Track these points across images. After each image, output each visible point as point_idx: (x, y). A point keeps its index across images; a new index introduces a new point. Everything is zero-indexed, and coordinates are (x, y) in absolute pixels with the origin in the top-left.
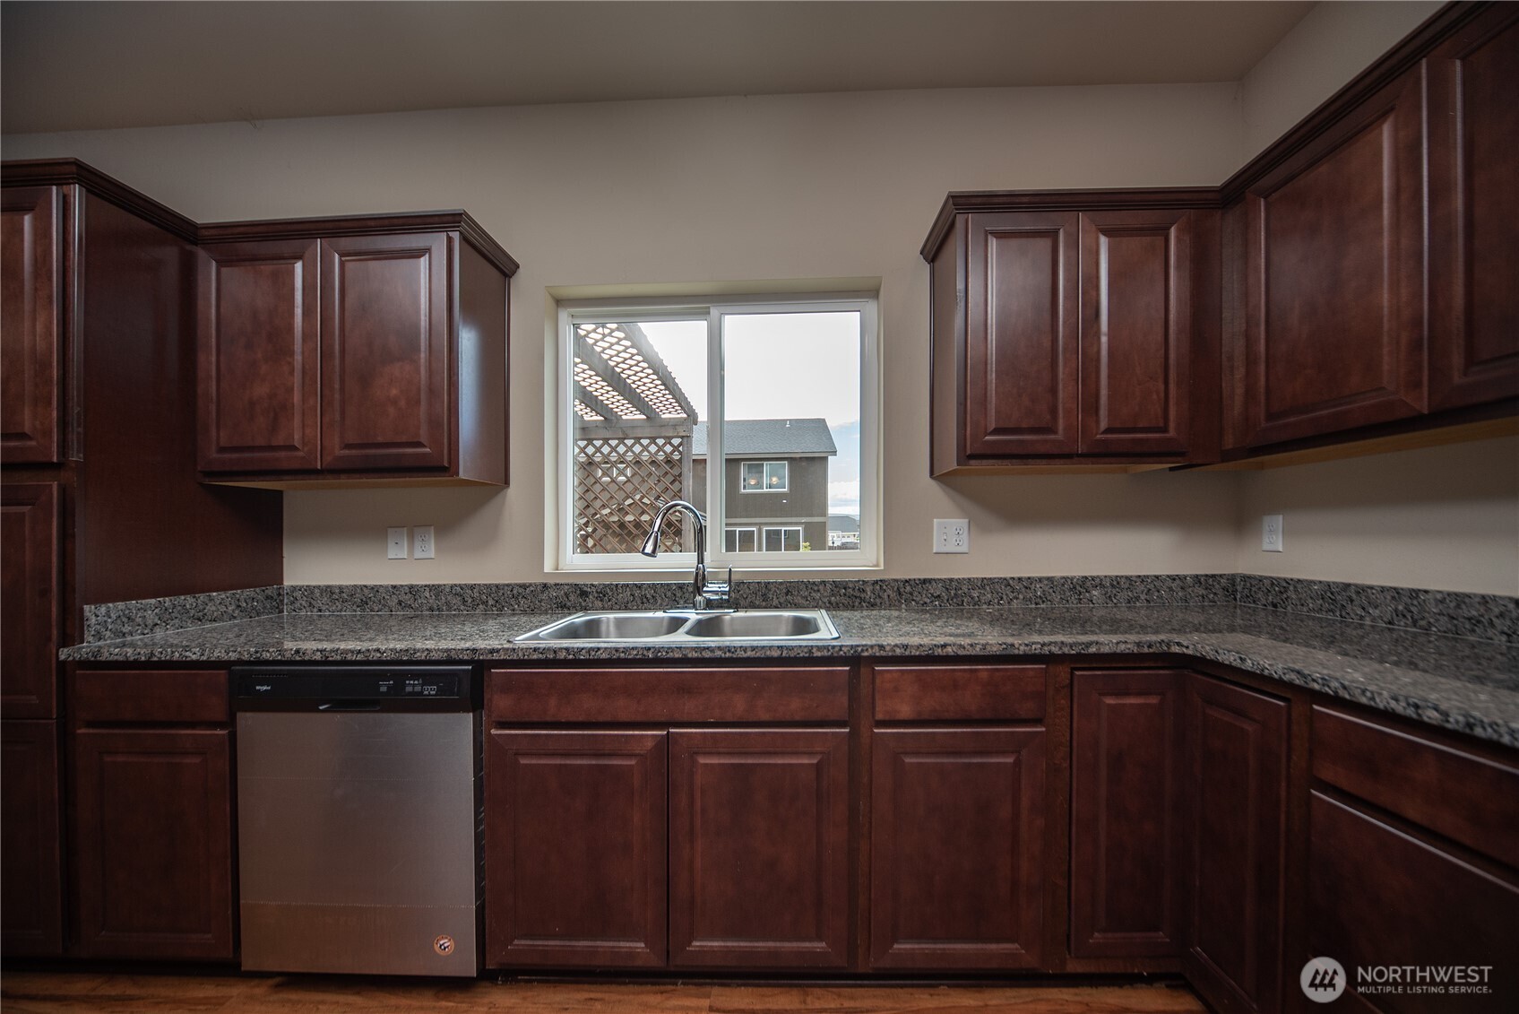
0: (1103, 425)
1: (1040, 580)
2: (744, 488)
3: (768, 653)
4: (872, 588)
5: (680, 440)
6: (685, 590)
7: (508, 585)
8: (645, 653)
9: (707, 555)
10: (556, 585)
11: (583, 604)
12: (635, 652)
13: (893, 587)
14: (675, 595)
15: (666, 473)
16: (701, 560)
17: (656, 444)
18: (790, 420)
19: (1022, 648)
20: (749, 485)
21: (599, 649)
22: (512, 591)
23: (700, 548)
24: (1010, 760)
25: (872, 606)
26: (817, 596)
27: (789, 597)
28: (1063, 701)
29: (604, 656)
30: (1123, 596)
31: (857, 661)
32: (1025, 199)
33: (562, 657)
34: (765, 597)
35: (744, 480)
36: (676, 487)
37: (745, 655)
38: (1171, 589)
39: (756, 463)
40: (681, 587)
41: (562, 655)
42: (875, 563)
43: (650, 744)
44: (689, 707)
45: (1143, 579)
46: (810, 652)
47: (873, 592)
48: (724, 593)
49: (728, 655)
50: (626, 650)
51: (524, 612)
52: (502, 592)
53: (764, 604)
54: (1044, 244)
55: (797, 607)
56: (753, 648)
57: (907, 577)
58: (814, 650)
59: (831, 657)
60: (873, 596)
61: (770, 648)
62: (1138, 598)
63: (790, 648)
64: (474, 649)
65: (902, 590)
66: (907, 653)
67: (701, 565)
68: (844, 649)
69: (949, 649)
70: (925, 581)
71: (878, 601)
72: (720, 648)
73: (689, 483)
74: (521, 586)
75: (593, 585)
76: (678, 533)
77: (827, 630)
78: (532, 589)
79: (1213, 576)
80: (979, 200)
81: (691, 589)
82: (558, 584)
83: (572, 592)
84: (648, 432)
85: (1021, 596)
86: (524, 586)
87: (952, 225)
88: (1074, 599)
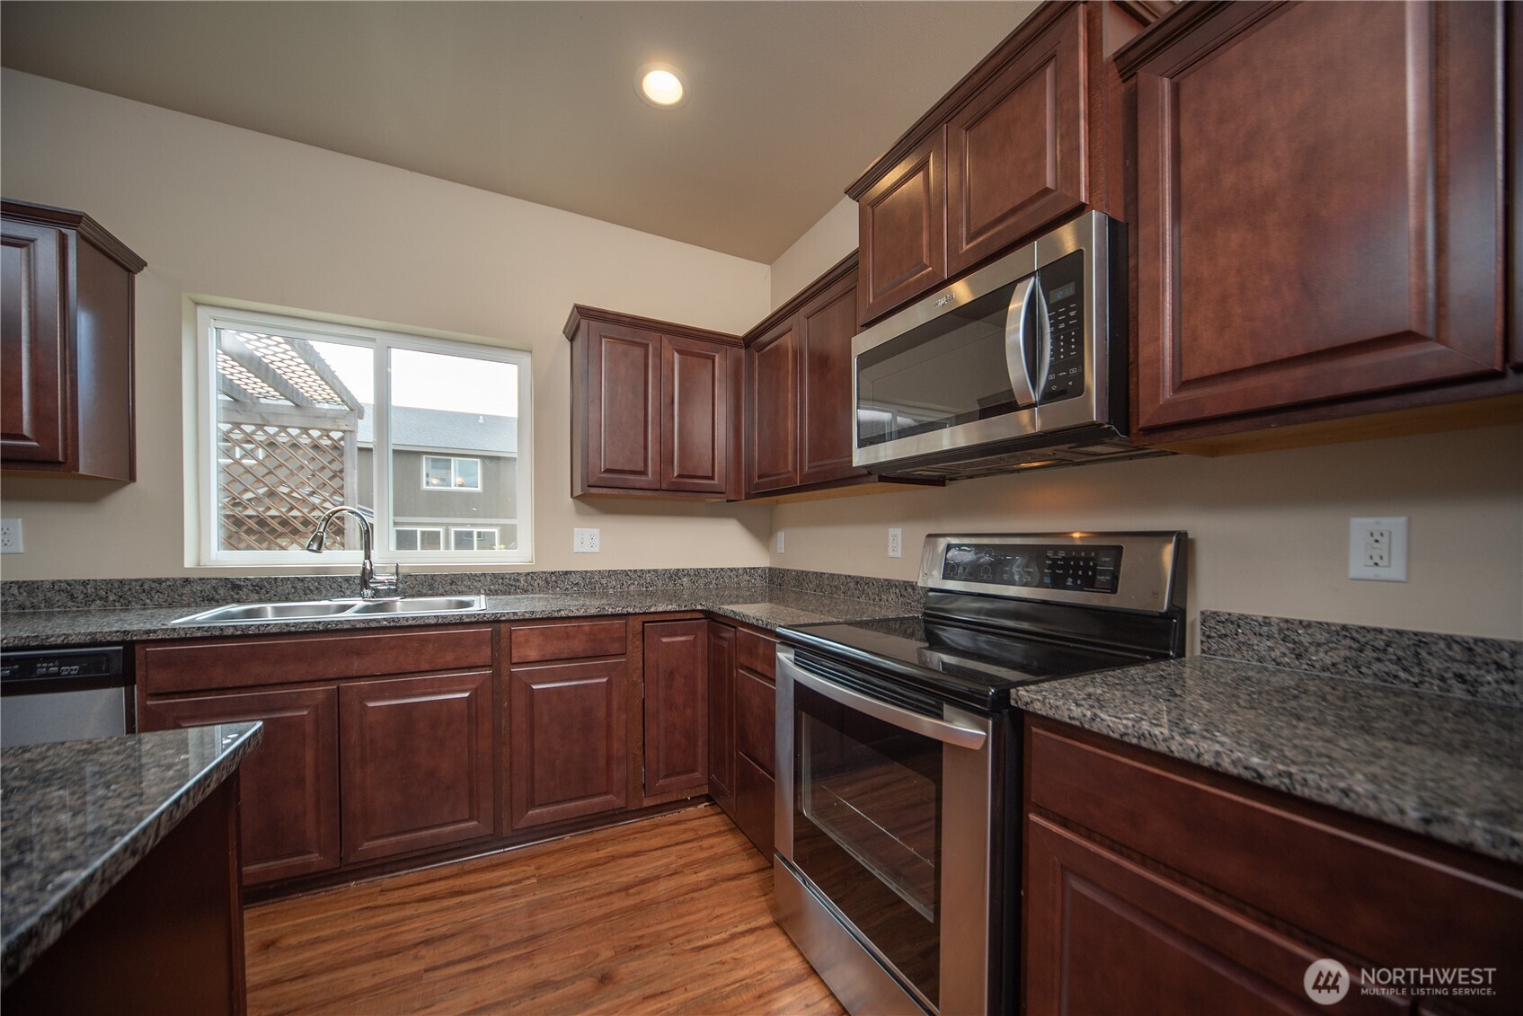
0: (676, 474)
1: (649, 571)
2: (428, 483)
3: (426, 621)
4: (524, 578)
5: (341, 434)
6: (351, 582)
7: (136, 580)
8: (316, 626)
9: (374, 553)
10: (200, 579)
11: (236, 597)
12: (305, 626)
13: (542, 578)
14: (341, 587)
15: (323, 468)
16: (368, 557)
17: (308, 435)
18: (484, 416)
19: (610, 610)
20: (430, 481)
21: (268, 625)
22: (142, 586)
23: (367, 547)
24: (605, 680)
25: (526, 591)
26: (479, 585)
27: (454, 587)
28: (638, 643)
29: (274, 630)
30: (702, 582)
31: (495, 621)
32: (627, 320)
33: (230, 633)
34: (431, 587)
35: (427, 475)
36: (336, 483)
37: (407, 624)
38: (730, 577)
39: (442, 457)
40: (347, 580)
41: (230, 632)
42: (530, 560)
43: (320, 697)
44: (356, 666)
45: (713, 570)
46: (461, 619)
47: (526, 581)
48: (391, 584)
49: (392, 624)
50: (296, 625)
51: (159, 606)
52: (128, 587)
53: (430, 592)
54: (638, 352)
55: (461, 593)
56: (414, 618)
57: (553, 570)
58: (464, 617)
59: (478, 622)
60: (526, 585)
61: (428, 617)
62: (711, 583)
63: (446, 617)
64: (125, 631)
65: (549, 580)
66: (533, 617)
67: (367, 561)
68: (488, 616)
69: (563, 613)
70: (566, 573)
71: (530, 588)
72: (385, 619)
73: (352, 481)
74: (154, 581)
75: (247, 579)
76: (340, 531)
77: (480, 604)
78: (169, 583)
79: (754, 568)
80: (595, 313)
81: (358, 581)
82: (204, 579)
83: (222, 586)
84: (299, 421)
85: (636, 583)
86: (159, 581)
87: (578, 327)
88: (671, 584)
